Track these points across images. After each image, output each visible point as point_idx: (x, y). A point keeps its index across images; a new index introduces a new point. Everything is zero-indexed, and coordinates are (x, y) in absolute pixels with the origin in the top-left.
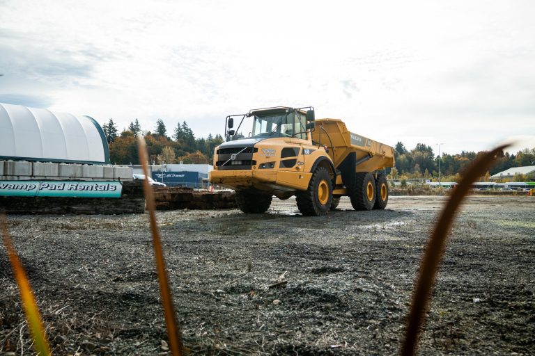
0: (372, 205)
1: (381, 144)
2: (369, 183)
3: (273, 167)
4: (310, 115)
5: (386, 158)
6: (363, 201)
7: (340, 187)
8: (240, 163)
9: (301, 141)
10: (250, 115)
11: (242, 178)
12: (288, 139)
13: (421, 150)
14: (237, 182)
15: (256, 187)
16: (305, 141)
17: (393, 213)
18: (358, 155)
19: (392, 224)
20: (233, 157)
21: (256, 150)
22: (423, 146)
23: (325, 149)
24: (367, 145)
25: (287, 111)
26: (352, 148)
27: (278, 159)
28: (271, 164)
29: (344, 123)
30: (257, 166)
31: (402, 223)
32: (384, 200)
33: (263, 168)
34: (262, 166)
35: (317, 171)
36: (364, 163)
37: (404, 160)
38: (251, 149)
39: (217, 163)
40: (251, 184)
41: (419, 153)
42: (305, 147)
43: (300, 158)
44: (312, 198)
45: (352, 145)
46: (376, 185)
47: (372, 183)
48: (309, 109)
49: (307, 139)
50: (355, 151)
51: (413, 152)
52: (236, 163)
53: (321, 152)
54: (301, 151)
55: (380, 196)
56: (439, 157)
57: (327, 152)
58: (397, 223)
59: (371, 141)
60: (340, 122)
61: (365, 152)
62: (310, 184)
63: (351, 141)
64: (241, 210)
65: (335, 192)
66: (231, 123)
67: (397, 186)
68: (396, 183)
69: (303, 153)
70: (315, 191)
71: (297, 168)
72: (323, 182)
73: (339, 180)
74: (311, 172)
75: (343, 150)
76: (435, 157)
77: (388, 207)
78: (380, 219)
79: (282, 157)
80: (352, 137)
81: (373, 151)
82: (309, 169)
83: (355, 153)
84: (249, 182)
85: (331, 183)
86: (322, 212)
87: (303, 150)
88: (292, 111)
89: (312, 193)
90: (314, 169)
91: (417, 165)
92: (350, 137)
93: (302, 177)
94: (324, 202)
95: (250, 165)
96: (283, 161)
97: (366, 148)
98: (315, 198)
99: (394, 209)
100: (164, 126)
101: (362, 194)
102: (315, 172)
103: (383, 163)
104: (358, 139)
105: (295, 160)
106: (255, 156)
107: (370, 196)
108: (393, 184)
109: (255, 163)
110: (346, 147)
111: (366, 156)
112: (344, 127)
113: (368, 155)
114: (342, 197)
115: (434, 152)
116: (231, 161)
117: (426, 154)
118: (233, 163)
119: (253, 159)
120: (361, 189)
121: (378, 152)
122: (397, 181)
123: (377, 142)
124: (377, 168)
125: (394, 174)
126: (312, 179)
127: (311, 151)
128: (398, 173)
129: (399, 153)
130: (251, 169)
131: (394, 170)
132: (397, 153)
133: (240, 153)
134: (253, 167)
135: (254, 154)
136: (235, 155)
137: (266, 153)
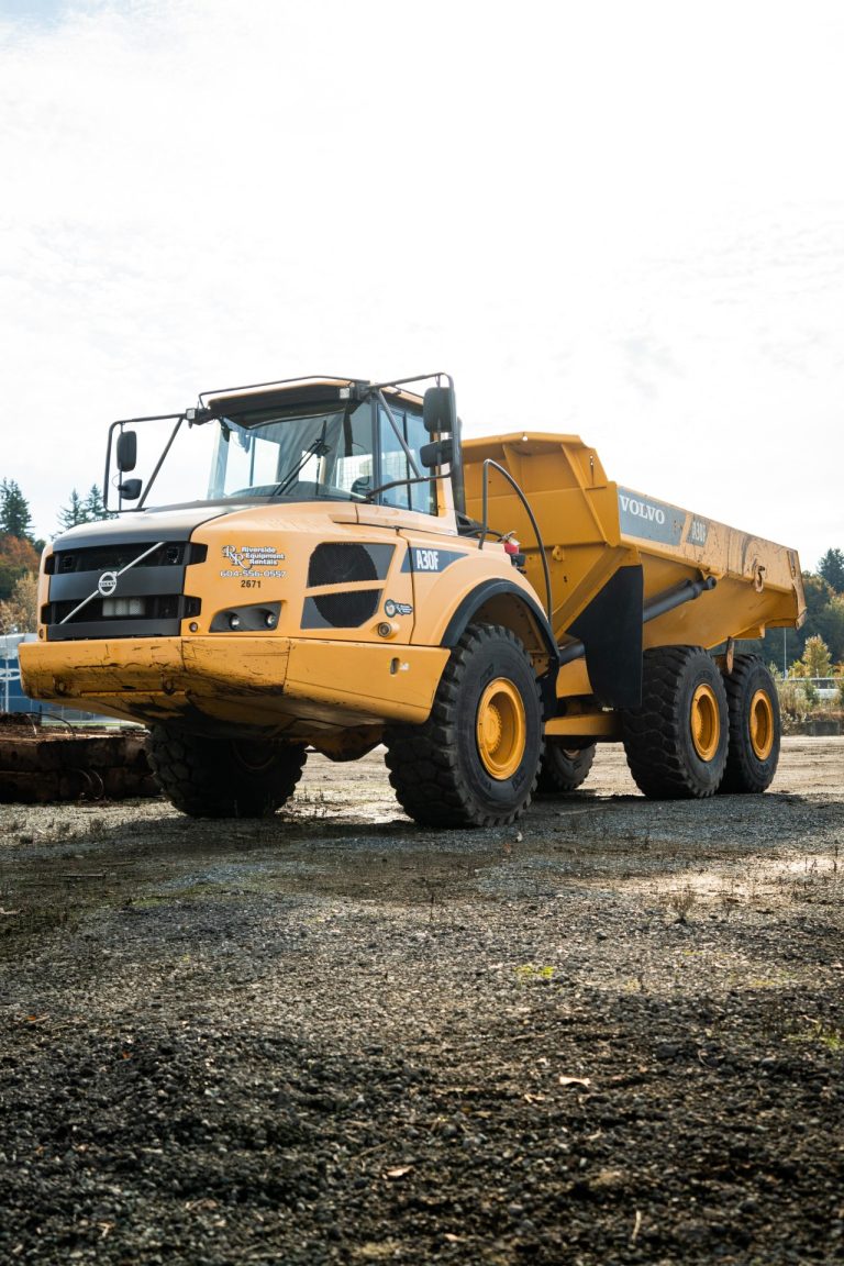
0: (716, 777)
1: (750, 538)
2: (702, 691)
3: (273, 627)
4: (438, 409)
5: (769, 590)
6: (675, 764)
7: (580, 705)
8: (135, 609)
9: (404, 517)
10: (201, 417)
11: (139, 674)
12: (347, 510)
14: (129, 688)
15: (207, 708)
16: (426, 520)
17: (796, 811)
18: (653, 579)
19: (778, 868)
20: (108, 581)
21: (199, 553)
23: (509, 549)
24: (690, 540)
25: (345, 394)
26: (626, 549)
27: (294, 589)
28: (266, 614)
29: (591, 452)
30: (204, 620)
31: (824, 864)
32: (763, 754)
33: (234, 629)
34: (226, 620)
35: (473, 643)
36: (682, 612)
38: (182, 549)
39: (45, 609)
40: (180, 696)
42: (416, 541)
43: (394, 585)
44: (452, 754)
45: (626, 538)
46: (731, 696)
47: (712, 688)
48: (431, 383)
49: (435, 510)
50: (637, 560)
52: (121, 610)
53: (491, 562)
54: (399, 557)
55: (748, 741)
57: (518, 561)
58: (798, 867)
59: (708, 524)
60: (577, 447)
61: (687, 567)
62: (441, 695)
63: (623, 524)
64: (175, 804)
65: (555, 727)
66: (127, 452)
67: (828, 701)
68: (822, 693)
69: (410, 565)
70: (462, 725)
71: (383, 629)
72: (499, 687)
73: (573, 679)
74: (443, 645)
75: (592, 559)
77: (781, 781)
78: (734, 843)
79: (313, 582)
80: (625, 504)
81: (717, 562)
82: (437, 635)
83: (639, 569)
84: (169, 692)
85: (537, 690)
86: (498, 809)
87: (411, 552)
88: (364, 394)
89: (449, 732)
90: (459, 632)
92: (616, 502)
93: (403, 667)
94: (504, 770)
95: (174, 614)
96: (317, 599)
97: (683, 552)
98: (463, 751)
99: (803, 792)
100: (23, 504)
101: (671, 734)
102: (462, 644)
103: (756, 613)
104: (653, 515)
105: (374, 595)
106: (196, 580)
107: (706, 742)
108: (810, 694)
109: (194, 606)
110: (603, 544)
111: (689, 584)
112: (594, 468)
113: (697, 579)
114: (599, 746)
116: (99, 601)
118: (107, 611)
119: (188, 592)
120: (669, 717)
121: (735, 567)
122: (824, 685)
123: (730, 531)
124: (734, 631)
125: (817, 658)
126: (447, 676)
127: (445, 559)
128: (829, 655)
129: (831, 589)
130: (179, 635)
131: (814, 646)
132: (825, 590)
133: (135, 566)
134: (186, 623)
135: (190, 569)
136: (114, 574)
137: (245, 565)
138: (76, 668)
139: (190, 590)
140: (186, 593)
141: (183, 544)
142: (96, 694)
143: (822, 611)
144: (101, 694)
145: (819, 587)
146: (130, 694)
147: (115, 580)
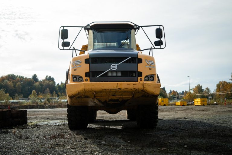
3: (153, 80)
8: (119, 74)
13: (48, 80)
14: (114, 95)
20: (114, 66)
21: (140, 61)
22: (50, 77)
25: (135, 27)
28: (152, 77)
30: (143, 78)
37: (38, 86)
41: (47, 81)
51: (44, 81)
52: (114, 75)
56: (58, 84)
76: (56, 84)
91: (48, 89)
95: (136, 76)
106: (141, 68)
109: (140, 74)
115: (55, 81)
116: (111, 71)
117: (52, 82)
118: (110, 75)
119: (139, 70)
125: (34, 94)
128: (36, 94)
129: (34, 81)
130: (138, 81)
131: (34, 92)
132: (34, 82)
133: (122, 63)
134: (139, 78)
135: (139, 64)
136: (116, 65)
137: (149, 65)
138: (105, 89)
139: (140, 70)
140: (139, 71)
141: (135, 58)
142: (101, 97)
143: (33, 85)
144: (103, 97)
145: (32, 81)
146: (113, 97)
147: (117, 66)
